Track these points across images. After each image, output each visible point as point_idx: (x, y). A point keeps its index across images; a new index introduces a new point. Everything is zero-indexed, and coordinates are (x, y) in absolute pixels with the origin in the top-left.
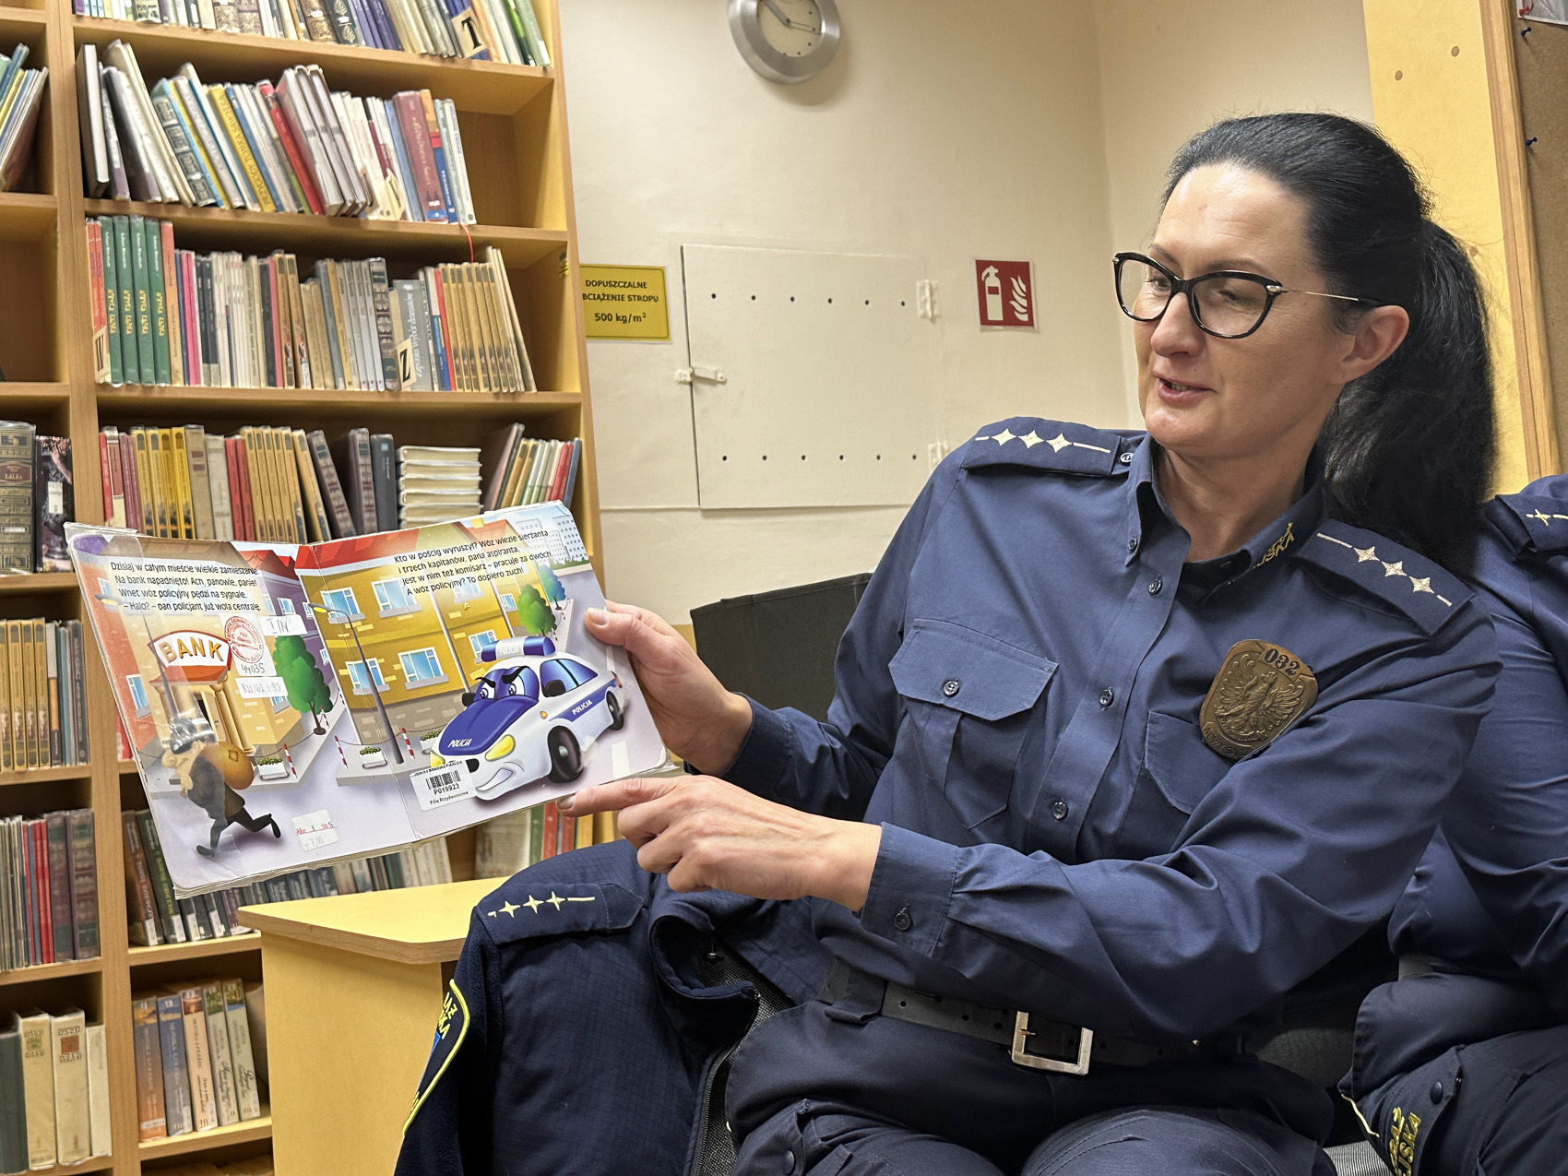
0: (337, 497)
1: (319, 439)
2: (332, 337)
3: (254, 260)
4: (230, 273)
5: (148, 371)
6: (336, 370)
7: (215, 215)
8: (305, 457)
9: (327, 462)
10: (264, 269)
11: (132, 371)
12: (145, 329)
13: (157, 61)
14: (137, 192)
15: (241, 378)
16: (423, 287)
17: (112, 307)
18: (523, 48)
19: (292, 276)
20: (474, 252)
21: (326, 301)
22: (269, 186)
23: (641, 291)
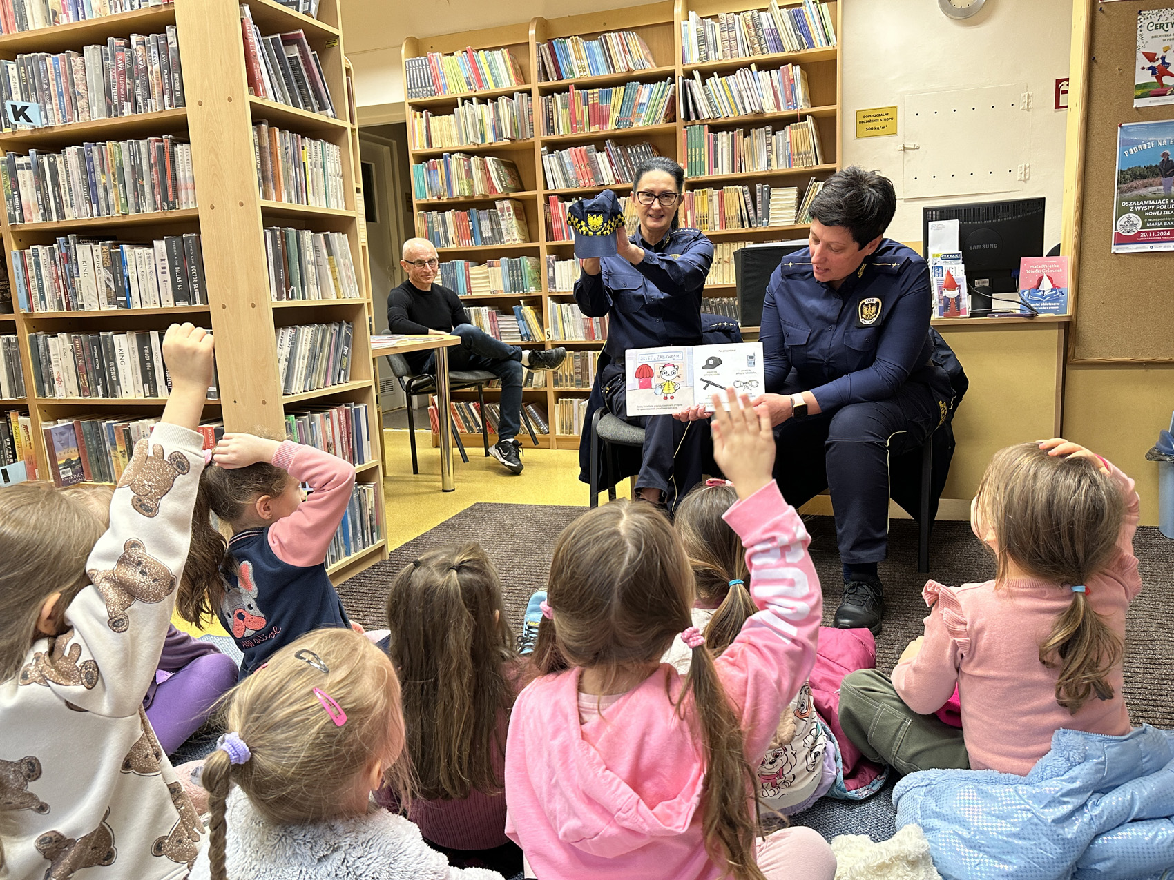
0: (750, 207)
1: (746, 188)
2: (753, 154)
3: (731, 133)
4: (723, 137)
5: (698, 172)
6: (754, 166)
7: (720, 120)
8: (741, 194)
9: (747, 196)
10: (733, 135)
11: (694, 173)
12: (698, 159)
13: (706, 74)
14: (697, 118)
15: (725, 171)
16: (785, 132)
17: (689, 154)
18: (828, 40)
19: (742, 137)
20: (803, 118)
21: (752, 143)
22: (737, 108)
23: (886, 117)
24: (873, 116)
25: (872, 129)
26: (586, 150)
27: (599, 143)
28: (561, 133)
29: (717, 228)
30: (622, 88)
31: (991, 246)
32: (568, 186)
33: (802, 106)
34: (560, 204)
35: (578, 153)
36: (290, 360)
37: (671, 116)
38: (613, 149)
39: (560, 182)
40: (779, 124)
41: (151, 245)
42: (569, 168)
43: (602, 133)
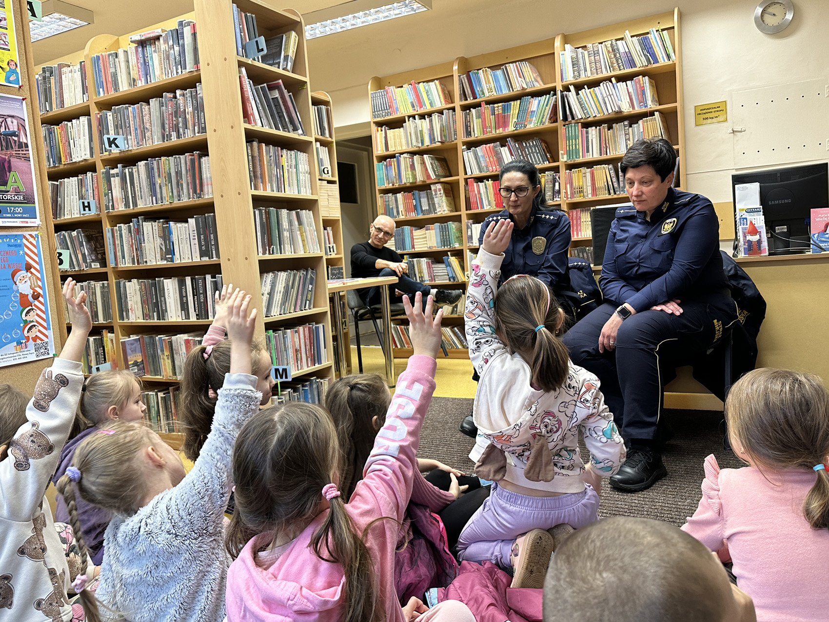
0: (614, 179)
1: (611, 166)
2: (615, 141)
3: (598, 128)
4: (593, 132)
5: (574, 157)
6: (615, 150)
7: (590, 119)
8: (607, 171)
9: (612, 172)
10: (600, 129)
11: (571, 157)
12: (574, 148)
13: (579, 87)
14: (573, 118)
15: (594, 154)
16: (639, 125)
17: (568, 144)
18: (669, 57)
19: (606, 130)
20: (652, 114)
21: (614, 133)
22: (602, 110)
23: (718, 109)
24: (708, 109)
25: (707, 118)
26: (493, 146)
27: (502, 141)
28: (476, 136)
29: (590, 196)
30: (519, 102)
31: (786, 201)
32: (481, 172)
33: (651, 105)
34: (475, 184)
35: (488, 149)
36: (271, 294)
37: (554, 118)
38: (512, 144)
39: (475, 169)
40: (634, 119)
41: (187, 222)
42: (481, 159)
43: (504, 134)
